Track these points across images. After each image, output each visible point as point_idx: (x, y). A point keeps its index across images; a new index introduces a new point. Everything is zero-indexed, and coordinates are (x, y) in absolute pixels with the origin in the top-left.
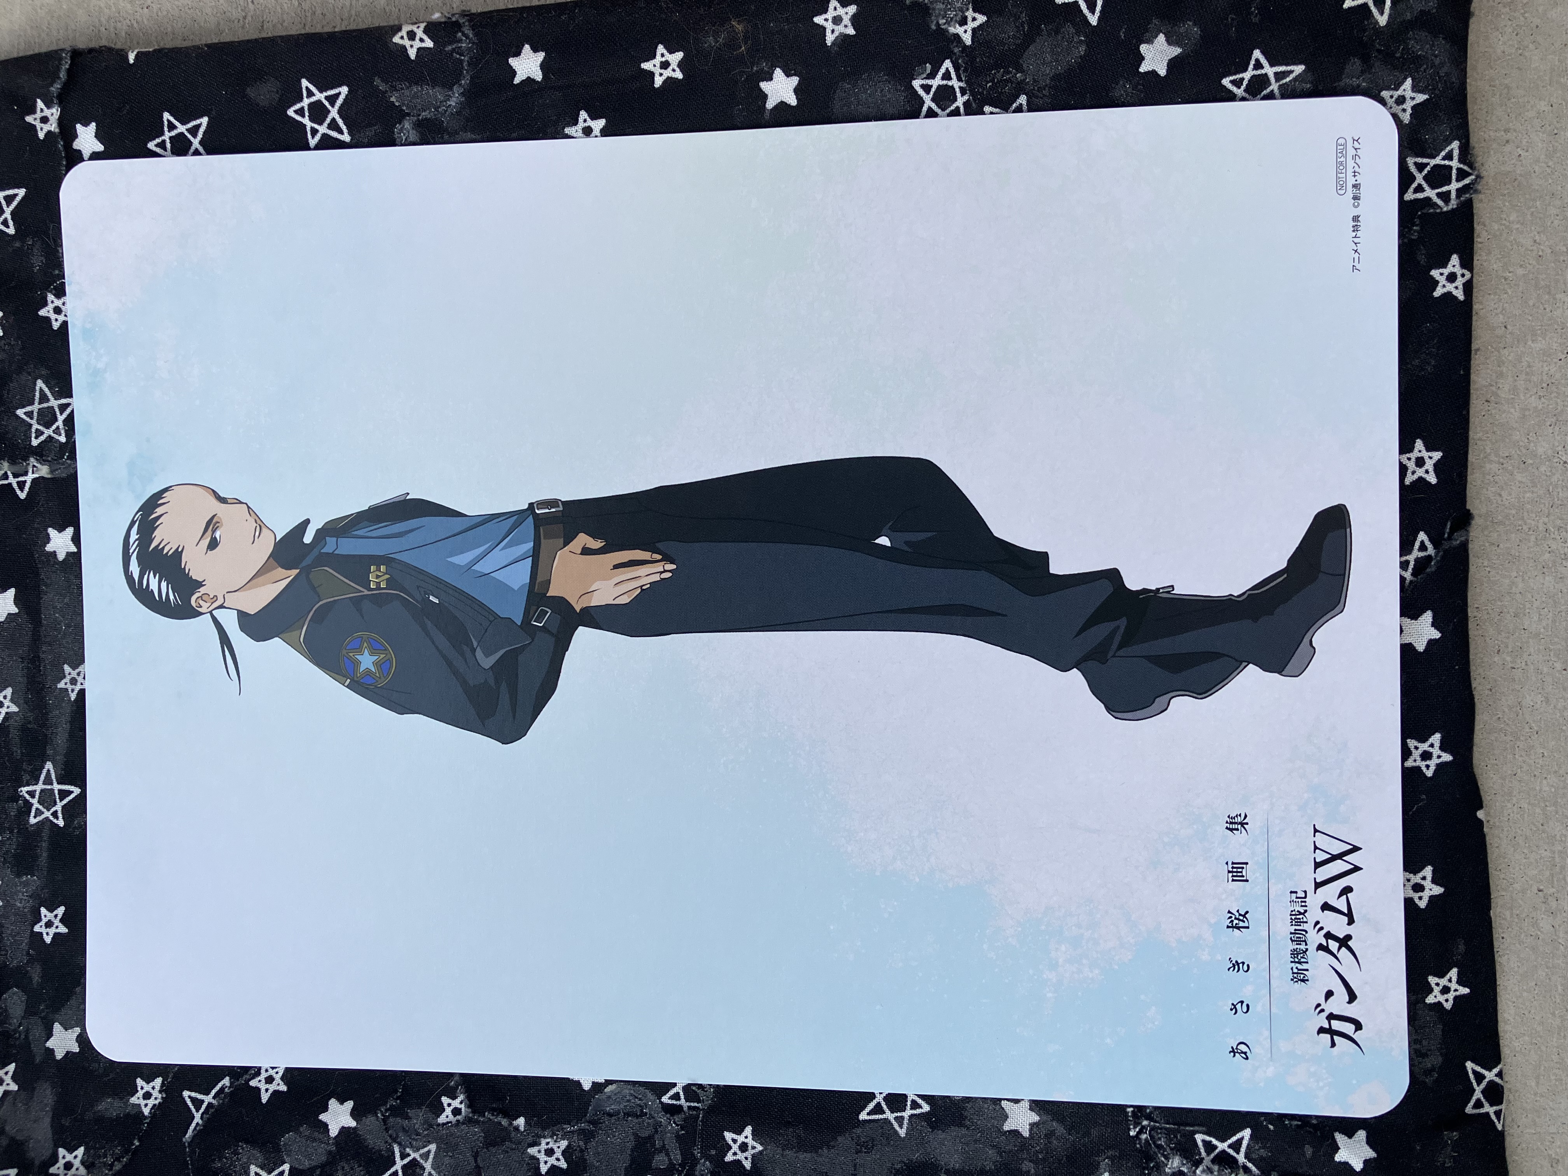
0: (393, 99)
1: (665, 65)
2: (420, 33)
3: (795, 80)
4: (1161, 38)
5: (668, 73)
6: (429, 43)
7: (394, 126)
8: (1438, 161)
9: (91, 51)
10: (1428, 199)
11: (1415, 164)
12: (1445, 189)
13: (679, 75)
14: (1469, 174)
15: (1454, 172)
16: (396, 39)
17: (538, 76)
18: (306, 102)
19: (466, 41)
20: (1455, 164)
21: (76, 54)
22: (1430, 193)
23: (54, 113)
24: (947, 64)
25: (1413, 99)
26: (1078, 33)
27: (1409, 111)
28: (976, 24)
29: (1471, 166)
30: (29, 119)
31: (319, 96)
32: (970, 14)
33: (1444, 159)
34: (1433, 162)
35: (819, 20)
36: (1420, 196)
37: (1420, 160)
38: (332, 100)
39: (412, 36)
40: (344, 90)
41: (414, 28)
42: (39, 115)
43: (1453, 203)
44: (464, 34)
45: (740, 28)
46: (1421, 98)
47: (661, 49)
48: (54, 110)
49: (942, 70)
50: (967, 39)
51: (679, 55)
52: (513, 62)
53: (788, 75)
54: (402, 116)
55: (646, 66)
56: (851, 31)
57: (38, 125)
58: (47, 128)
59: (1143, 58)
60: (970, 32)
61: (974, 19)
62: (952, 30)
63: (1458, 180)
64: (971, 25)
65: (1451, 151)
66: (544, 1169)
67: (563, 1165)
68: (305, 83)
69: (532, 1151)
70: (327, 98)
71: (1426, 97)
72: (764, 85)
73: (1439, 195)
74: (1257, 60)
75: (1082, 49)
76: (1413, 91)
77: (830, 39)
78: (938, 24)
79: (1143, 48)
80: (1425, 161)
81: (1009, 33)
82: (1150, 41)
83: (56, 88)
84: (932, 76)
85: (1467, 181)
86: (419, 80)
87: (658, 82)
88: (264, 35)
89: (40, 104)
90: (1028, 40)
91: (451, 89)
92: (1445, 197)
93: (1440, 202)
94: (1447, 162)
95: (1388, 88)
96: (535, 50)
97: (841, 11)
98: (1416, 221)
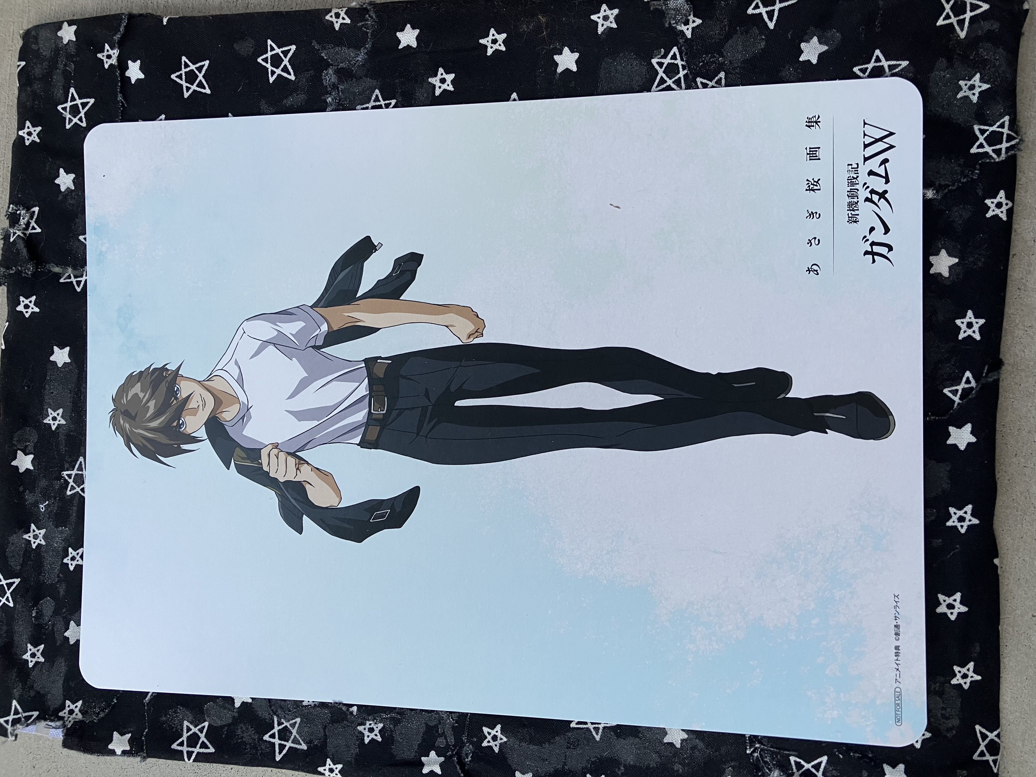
0: (323, 55)
1: (494, 41)
2: (343, 14)
3: (576, 55)
4: (815, 39)
5: (496, 47)
6: (348, 21)
7: (322, 72)
8: (994, 128)
9: (140, 15)
10: (987, 153)
11: (980, 129)
12: (998, 147)
13: (503, 48)
14: (1015, 138)
15: (1005, 136)
16: (328, 17)
17: (414, 45)
18: (269, 54)
19: (370, 20)
20: (1006, 131)
21: (131, 17)
22: (988, 149)
23: (115, 53)
24: (675, 49)
25: (980, 87)
26: (761, 34)
27: (977, 95)
28: (695, 25)
29: (1016, 133)
30: (99, 56)
31: (278, 51)
32: (691, 18)
33: (998, 127)
34: (991, 129)
35: (594, 17)
36: (981, 150)
37: (983, 127)
38: (285, 53)
39: (337, 15)
40: (293, 47)
41: (339, 11)
42: (105, 53)
43: (1003, 156)
44: (370, 16)
45: (543, 20)
46: (985, 86)
47: (492, 31)
48: (115, 51)
49: (671, 53)
50: (689, 34)
51: (504, 36)
52: (399, 34)
53: (572, 52)
54: (328, 65)
55: (482, 41)
56: (614, 26)
57: (105, 59)
58: (110, 62)
59: (802, 52)
60: (690, 30)
61: (694, 22)
62: (679, 28)
63: (1007, 142)
64: (691, 25)
65: (1004, 122)
66: (367, 740)
67: (379, 739)
68: (269, 42)
69: (360, 728)
70: (282, 52)
71: (988, 86)
72: (556, 58)
73: (994, 151)
74: (877, 57)
75: (763, 44)
76: (980, 81)
77: (600, 30)
78: (670, 23)
79: (803, 45)
80: (986, 128)
81: (716, 32)
82: (807, 41)
83: (117, 37)
84: (664, 57)
85: (1013, 143)
86: (341, 44)
87: (490, 52)
88: (248, 11)
89: (107, 47)
90: (728, 36)
91: (360, 50)
92: (998, 152)
93: (994, 156)
94: (1000, 130)
95: (964, 79)
96: (413, 28)
97: (609, 12)
98: (978, 167)
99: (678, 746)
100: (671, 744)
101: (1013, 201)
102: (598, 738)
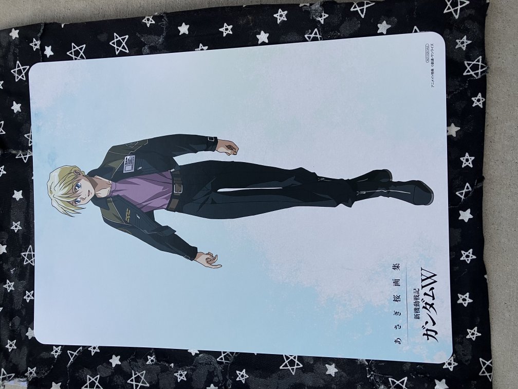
0: (142, 39)
1: (227, 29)
2: (151, 19)
3: (267, 35)
4: (385, 22)
5: (228, 32)
6: (153, 22)
7: (142, 48)
8: (474, 62)
9: (50, 23)
10: (471, 75)
11: (467, 63)
12: (477, 71)
13: (231, 33)
14: (485, 67)
15: (480, 66)
16: (144, 21)
17: (187, 33)
18: (115, 40)
19: (165, 21)
20: (480, 63)
21: (46, 24)
22: (472, 73)
23: (39, 43)
24: (316, 30)
25: (467, 42)
26: (358, 20)
27: (465, 46)
29: (486, 64)
30: (31, 44)
31: (119, 38)
32: (323, 14)
33: (476, 62)
34: (473, 63)
35: (275, 15)
36: (468, 74)
37: (469, 62)
38: (123, 39)
39: (148, 20)
40: (127, 36)
41: (149, 17)
42: (34, 43)
43: (479, 76)
44: (164, 19)
45: (250, 18)
46: (469, 42)
47: (225, 24)
48: (38, 42)
49: (314, 32)
50: (322, 22)
51: (231, 26)
52: (179, 28)
53: (265, 33)
54: (145, 45)
55: (221, 30)
56: (285, 19)
57: (34, 46)
58: (36, 47)
59: (379, 29)
60: (323, 20)
61: (324, 16)
62: (317, 19)
63: (481, 69)
65: (479, 59)
66: (179, 380)
67: (185, 379)
68: (115, 34)
69: (176, 374)
70: (122, 39)
71: (470, 42)
72: (258, 36)
73: (475, 74)
74: (415, 29)
75: (359, 25)
76: (467, 40)
77: (279, 22)
78: (313, 17)
79: (379, 25)
80: (470, 62)
81: (335, 20)
82: (381, 23)
83: (39, 35)
84: (311, 34)
85: (484, 69)
86: (150, 34)
87: (225, 35)
88: (104, 19)
89: (34, 40)
90: (342, 22)
91: (160, 36)
92: (477, 74)
93: (475, 76)
94: (477, 63)
95: (459, 39)
96: (186, 24)
97: (282, 13)
98: (467, 82)
99: (334, 376)
100: (330, 375)
101: (485, 98)
102: (293, 373)
